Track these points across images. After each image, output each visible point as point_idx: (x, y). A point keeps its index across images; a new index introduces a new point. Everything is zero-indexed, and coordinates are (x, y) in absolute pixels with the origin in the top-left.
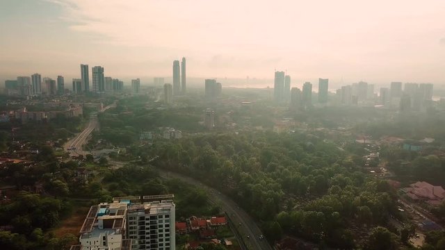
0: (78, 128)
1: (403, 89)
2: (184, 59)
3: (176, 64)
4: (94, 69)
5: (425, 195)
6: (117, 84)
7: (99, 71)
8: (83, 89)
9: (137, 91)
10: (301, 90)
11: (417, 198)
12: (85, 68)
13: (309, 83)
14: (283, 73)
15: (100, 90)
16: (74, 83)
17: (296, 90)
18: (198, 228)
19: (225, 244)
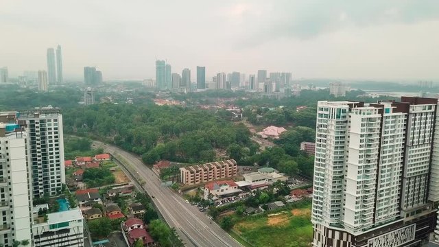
1: (268, 76)
3: (50, 52)
5: (272, 134)
9: (5, 81)
10: (181, 75)
11: (266, 137)
13: (188, 69)
14: (163, 62)
17: (175, 75)
18: (84, 163)
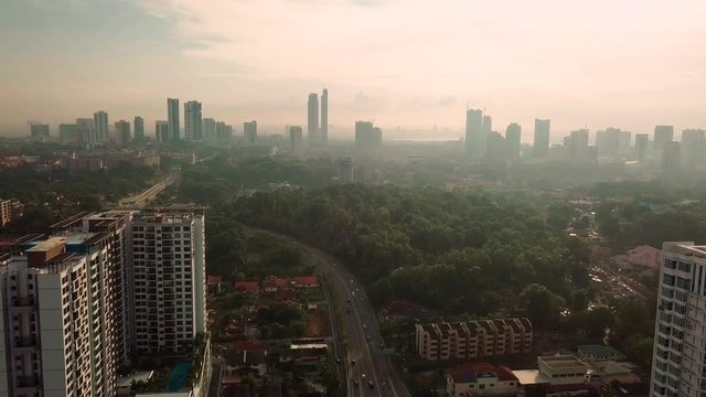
0: (148, 183)
2: (325, 92)
3: (313, 98)
4: (187, 105)
5: (644, 263)
6: (223, 129)
7: (194, 108)
8: (171, 135)
9: (252, 141)
10: (504, 135)
12: (173, 104)
13: (516, 125)
14: (479, 112)
15: (195, 138)
16: (157, 126)
17: (497, 135)
18: (275, 289)
19: (307, 307)
